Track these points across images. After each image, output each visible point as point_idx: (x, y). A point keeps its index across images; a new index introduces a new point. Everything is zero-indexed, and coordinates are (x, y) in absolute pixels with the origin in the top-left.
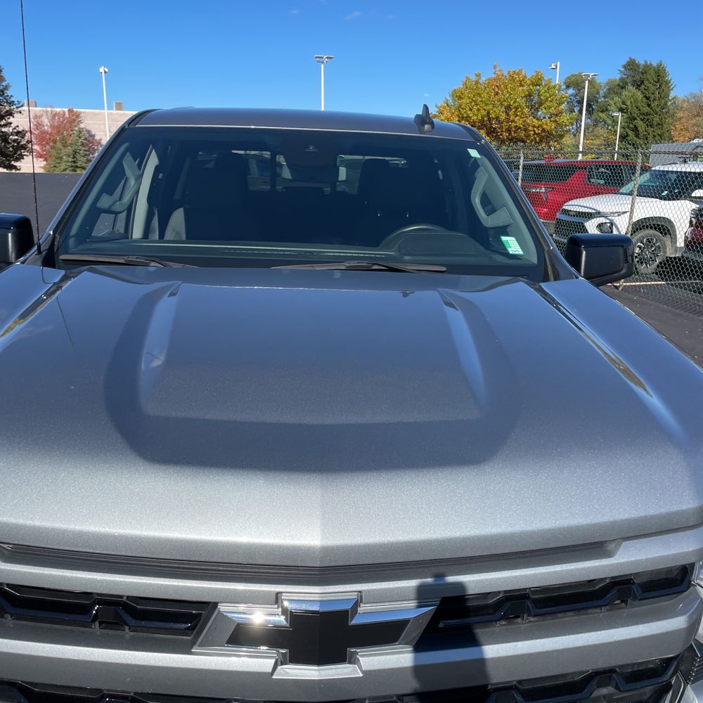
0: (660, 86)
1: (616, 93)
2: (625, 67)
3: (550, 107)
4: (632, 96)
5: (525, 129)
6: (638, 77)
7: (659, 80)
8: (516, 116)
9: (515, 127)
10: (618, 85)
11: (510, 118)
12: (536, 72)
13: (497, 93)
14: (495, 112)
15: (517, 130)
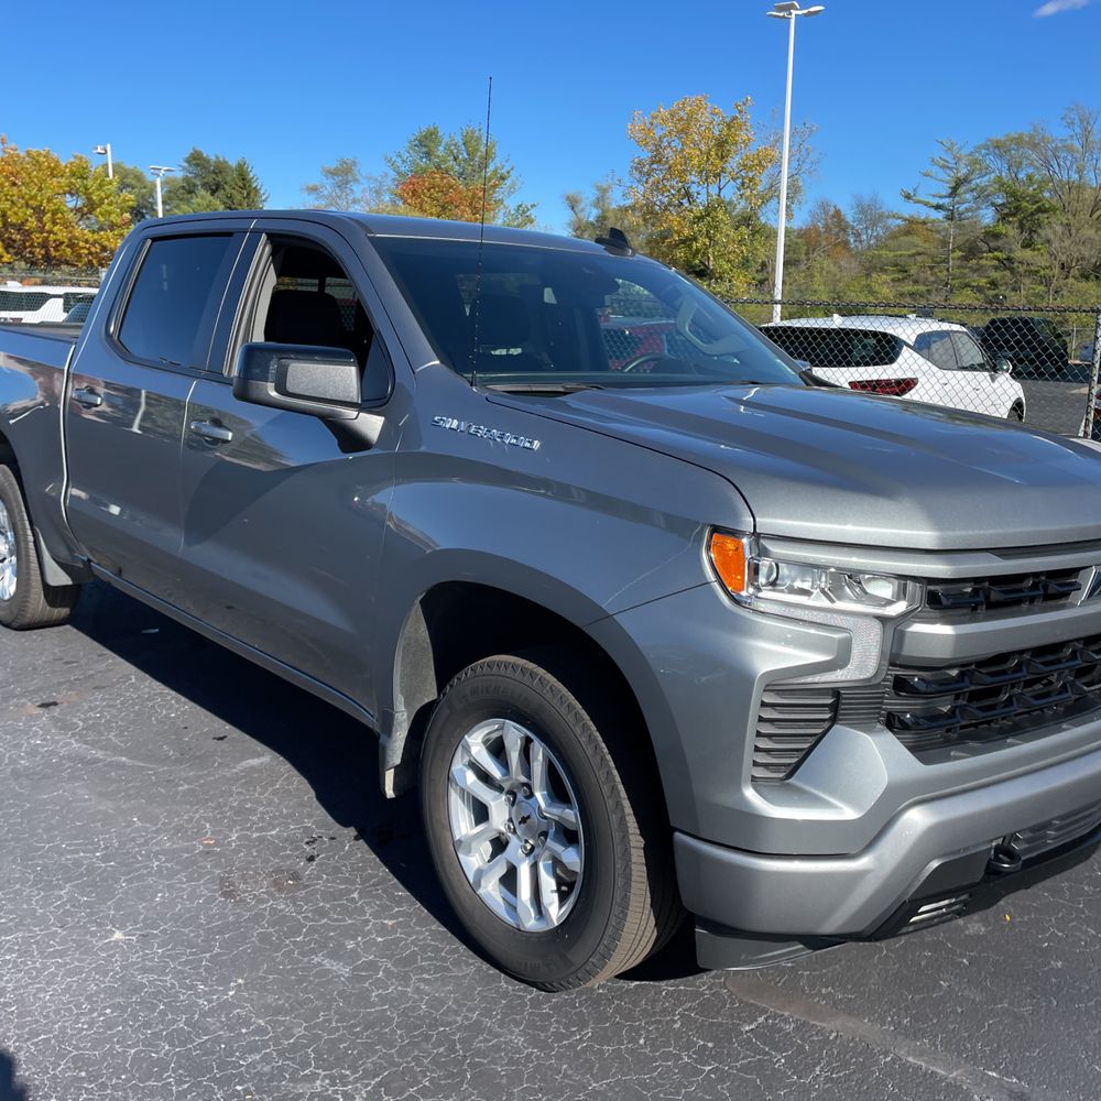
0: (248, 194)
1: (182, 199)
2: (188, 161)
3: (110, 213)
4: (208, 206)
5: (72, 245)
6: (210, 179)
7: (245, 185)
8: (54, 223)
9: (55, 241)
10: (183, 187)
11: (45, 226)
12: (75, 157)
13: (14, 184)
14: (16, 213)
15: (58, 246)
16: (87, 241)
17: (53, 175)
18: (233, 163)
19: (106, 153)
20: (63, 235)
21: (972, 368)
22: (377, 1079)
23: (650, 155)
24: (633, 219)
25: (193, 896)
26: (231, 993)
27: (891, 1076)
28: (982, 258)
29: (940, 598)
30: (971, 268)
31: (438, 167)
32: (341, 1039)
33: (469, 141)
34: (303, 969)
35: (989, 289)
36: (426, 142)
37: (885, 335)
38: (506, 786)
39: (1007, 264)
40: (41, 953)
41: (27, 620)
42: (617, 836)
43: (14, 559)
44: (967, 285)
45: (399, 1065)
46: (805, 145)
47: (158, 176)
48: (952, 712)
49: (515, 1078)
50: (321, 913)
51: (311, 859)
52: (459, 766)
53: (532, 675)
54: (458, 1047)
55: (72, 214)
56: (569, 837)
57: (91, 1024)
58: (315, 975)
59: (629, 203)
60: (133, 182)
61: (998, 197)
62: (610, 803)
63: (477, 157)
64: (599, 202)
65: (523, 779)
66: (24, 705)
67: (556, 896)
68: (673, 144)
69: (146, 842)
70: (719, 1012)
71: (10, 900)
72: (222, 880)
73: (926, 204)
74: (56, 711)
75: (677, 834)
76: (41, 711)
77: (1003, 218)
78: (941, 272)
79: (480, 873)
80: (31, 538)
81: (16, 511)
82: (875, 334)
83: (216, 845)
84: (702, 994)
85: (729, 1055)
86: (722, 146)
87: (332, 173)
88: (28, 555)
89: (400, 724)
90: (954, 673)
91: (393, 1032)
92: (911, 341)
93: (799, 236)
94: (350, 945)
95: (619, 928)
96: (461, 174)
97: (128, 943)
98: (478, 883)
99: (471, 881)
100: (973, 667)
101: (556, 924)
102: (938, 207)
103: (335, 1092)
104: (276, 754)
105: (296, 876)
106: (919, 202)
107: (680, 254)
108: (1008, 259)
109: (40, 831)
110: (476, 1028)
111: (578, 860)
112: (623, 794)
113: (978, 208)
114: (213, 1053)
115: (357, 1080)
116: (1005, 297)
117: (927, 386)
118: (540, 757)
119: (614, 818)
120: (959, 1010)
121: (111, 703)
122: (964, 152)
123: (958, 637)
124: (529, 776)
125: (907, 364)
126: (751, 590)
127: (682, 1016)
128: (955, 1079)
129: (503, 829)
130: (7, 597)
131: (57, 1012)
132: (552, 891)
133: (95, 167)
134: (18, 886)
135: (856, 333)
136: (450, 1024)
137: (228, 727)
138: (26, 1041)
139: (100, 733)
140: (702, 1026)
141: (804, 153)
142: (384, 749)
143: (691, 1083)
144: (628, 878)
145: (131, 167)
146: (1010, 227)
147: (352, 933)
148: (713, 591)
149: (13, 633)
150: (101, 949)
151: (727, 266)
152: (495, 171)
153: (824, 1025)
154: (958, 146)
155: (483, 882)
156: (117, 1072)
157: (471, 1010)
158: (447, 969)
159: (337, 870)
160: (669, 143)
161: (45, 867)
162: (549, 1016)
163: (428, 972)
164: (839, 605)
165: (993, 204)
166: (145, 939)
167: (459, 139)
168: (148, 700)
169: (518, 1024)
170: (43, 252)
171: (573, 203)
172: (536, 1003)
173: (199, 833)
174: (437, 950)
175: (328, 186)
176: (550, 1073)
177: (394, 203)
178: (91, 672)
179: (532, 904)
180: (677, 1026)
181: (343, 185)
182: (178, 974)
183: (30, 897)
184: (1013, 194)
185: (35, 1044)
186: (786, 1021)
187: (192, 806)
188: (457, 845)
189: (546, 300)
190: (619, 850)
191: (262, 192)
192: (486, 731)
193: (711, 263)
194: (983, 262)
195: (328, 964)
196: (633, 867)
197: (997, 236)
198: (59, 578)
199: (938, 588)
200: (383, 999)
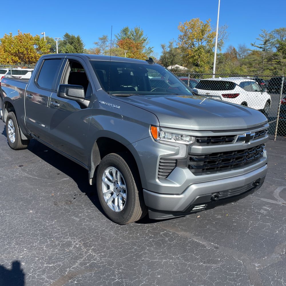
0: (80, 45)
1: (63, 46)
2: (65, 36)
3: (45, 50)
4: (70, 48)
5: (35, 58)
6: (70, 41)
7: (79, 42)
8: (31, 52)
9: (31, 57)
10: (63, 43)
11: (28, 53)
12: (36, 35)
13: (21, 42)
14: (21, 50)
15: (32, 58)
16: (39, 57)
17: (31, 40)
18: (76, 36)
19: (44, 34)
20: (33, 55)
21: (256, 91)
22: (81, 239)
23: (184, 34)
24: (179, 51)
25: (48, 205)
26: (53, 223)
27: (190, 243)
28: (272, 61)
29: (200, 141)
30: (269, 64)
31: (128, 38)
32: (75, 232)
33: (137, 31)
34: (69, 219)
35: (274, 70)
36: (125, 31)
37: (232, 82)
38: (113, 181)
39: (279, 63)
40: (15, 214)
41: (17, 148)
42: (133, 191)
43: (15, 133)
44: (268, 69)
45: (86, 237)
46: (225, 31)
47: (57, 40)
48: (204, 165)
49: (110, 240)
50: (75, 209)
51: (75, 198)
52: (104, 177)
53: (118, 157)
54: (99, 234)
55: (35, 50)
56: (124, 192)
57: (24, 227)
58: (72, 220)
59: (177, 47)
60: (51, 41)
61: (277, 45)
62: (131, 183)
63: (138, 35)
64: (170, 46)
65: (116, 180)
66: (15, 166)
67: (122, 204)
68: (190, 31)
69: (39, 194)
70: (156, 230)
71: (9, 204)
72: (55, 202)
73: (257, 47)
74: (22, 167)
75: (144, 190)
76: (19, 167)
77: (279, 51)
78: (261, 65)
79: (108, 200)
80: (18, 129)
81: (15, 123)
82: (229, 82)
83: (54, 195)
84: (154, 227)
85: (156, 238)
86: (203, 31)
87: (101, 39)
88: (18, 133)
89: (93, 169)
90: (203, 157)
91: (86, 231)
92: (239, 84)
93: (224, 55)
94: (80, 215)
95: (133, 210)
96: (134, 39)
97: (33, 213)
98: (107, 202)
99: (106, 202)
100: (208, 156)
101: (122, 210)
102: (261, 48)
103: (72, 241)
104: (70, 177)
105: (71, 202)
106: (255, 46)
107: (191, 60)
108: (280, 62)
109: (17, 191)
110: (104, 231)
111: (126, 196)
112: (134, 182)
113: (272, 48)
114: (48, 233)
115: (77, 239)
116: (278, 72)
117: (242, 96)
118: (119, 175)
119: (132, 187)
120: (209, 232)
121: (35, 166)
122: (268, 33)
123: (203, 149)
124: (117, 179)
125: (237, 90)
126: (159, 138)
127: (148, 230)
128: (204, 244)
129: (113, 191)
130: (13, 142)
131: (17, 225)
132: (121, 203)
133: (41, 37)
134: (11, 202)
135: (225, 82)
136: (98, 230)
137: (60, 172)
138: (10, 230)
139: (32, 172)
140: (152, 232)
141: (224, 33)
142: (89, 174)
143: (146, 242)
144: (135, 199)
145: (51, 38)
146: (280, 53)
147: (81, 213)
148: (151, 138)
149: (15, 151)
150: (27, 214)
151: (203, 63)
152: (143, 38)
153: (178, 233)
154: (267, 31)
155: (108, 202)
156: (28, 235)
157: (103, 228)
158: (100, 220)
159: (80, 201)
160: (189, 31)
161: (17, 198)
162: (120, 229)
163: (96, 220)
164: (177, 142)
165: (276, 47)
166: (37, 212)
167: (134, 30)
168: (43, 166)
169: (113, 230)
170: (28, 60)
171: (163, 47)
172: (117, 227)
173: (51, 192)
174: (98, 216)
175: (100, 42)
176: (117, 239)
177: (117, 47)
178: (31, 159)
179: (117, 206)
180: (146, 232)
181: (104, 42)
182: (42, 219)
183: (13, 204)
184: (281, 44)
185: (12, 230)
186: (170, 232)
187: (50, 187)
188: (103, 194)
189: (131, 75)
190: (133, 193)
191: (83, 44)
192: (109, 169)
193: (199, 63)
194: (273, 62)
195: (74, 218)
196: (136, 197)
197: (276, 55)
198: (24, 138)
199: (199, 138)
200: (85, 225)
